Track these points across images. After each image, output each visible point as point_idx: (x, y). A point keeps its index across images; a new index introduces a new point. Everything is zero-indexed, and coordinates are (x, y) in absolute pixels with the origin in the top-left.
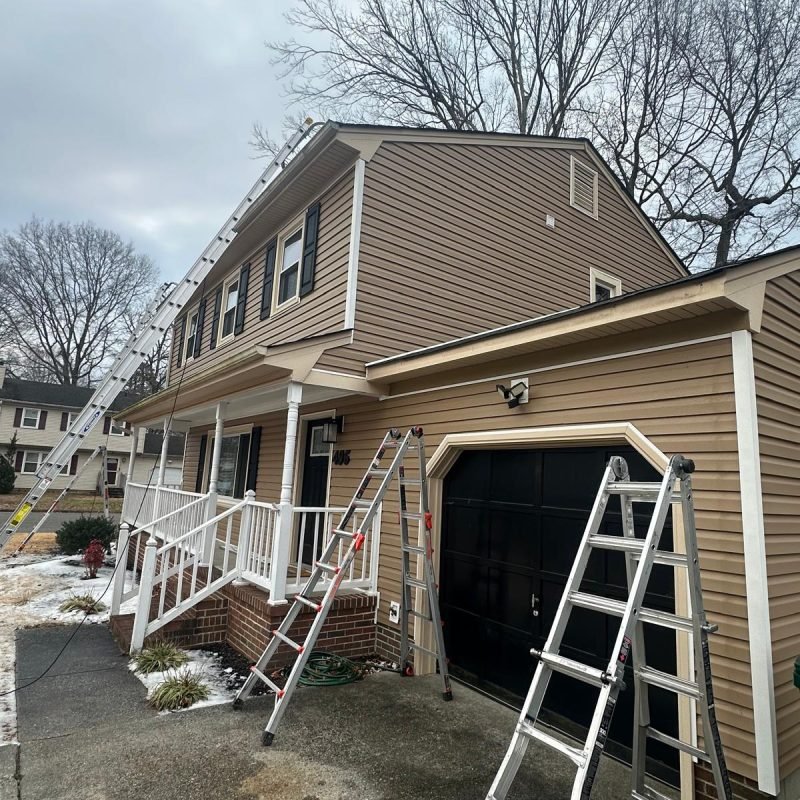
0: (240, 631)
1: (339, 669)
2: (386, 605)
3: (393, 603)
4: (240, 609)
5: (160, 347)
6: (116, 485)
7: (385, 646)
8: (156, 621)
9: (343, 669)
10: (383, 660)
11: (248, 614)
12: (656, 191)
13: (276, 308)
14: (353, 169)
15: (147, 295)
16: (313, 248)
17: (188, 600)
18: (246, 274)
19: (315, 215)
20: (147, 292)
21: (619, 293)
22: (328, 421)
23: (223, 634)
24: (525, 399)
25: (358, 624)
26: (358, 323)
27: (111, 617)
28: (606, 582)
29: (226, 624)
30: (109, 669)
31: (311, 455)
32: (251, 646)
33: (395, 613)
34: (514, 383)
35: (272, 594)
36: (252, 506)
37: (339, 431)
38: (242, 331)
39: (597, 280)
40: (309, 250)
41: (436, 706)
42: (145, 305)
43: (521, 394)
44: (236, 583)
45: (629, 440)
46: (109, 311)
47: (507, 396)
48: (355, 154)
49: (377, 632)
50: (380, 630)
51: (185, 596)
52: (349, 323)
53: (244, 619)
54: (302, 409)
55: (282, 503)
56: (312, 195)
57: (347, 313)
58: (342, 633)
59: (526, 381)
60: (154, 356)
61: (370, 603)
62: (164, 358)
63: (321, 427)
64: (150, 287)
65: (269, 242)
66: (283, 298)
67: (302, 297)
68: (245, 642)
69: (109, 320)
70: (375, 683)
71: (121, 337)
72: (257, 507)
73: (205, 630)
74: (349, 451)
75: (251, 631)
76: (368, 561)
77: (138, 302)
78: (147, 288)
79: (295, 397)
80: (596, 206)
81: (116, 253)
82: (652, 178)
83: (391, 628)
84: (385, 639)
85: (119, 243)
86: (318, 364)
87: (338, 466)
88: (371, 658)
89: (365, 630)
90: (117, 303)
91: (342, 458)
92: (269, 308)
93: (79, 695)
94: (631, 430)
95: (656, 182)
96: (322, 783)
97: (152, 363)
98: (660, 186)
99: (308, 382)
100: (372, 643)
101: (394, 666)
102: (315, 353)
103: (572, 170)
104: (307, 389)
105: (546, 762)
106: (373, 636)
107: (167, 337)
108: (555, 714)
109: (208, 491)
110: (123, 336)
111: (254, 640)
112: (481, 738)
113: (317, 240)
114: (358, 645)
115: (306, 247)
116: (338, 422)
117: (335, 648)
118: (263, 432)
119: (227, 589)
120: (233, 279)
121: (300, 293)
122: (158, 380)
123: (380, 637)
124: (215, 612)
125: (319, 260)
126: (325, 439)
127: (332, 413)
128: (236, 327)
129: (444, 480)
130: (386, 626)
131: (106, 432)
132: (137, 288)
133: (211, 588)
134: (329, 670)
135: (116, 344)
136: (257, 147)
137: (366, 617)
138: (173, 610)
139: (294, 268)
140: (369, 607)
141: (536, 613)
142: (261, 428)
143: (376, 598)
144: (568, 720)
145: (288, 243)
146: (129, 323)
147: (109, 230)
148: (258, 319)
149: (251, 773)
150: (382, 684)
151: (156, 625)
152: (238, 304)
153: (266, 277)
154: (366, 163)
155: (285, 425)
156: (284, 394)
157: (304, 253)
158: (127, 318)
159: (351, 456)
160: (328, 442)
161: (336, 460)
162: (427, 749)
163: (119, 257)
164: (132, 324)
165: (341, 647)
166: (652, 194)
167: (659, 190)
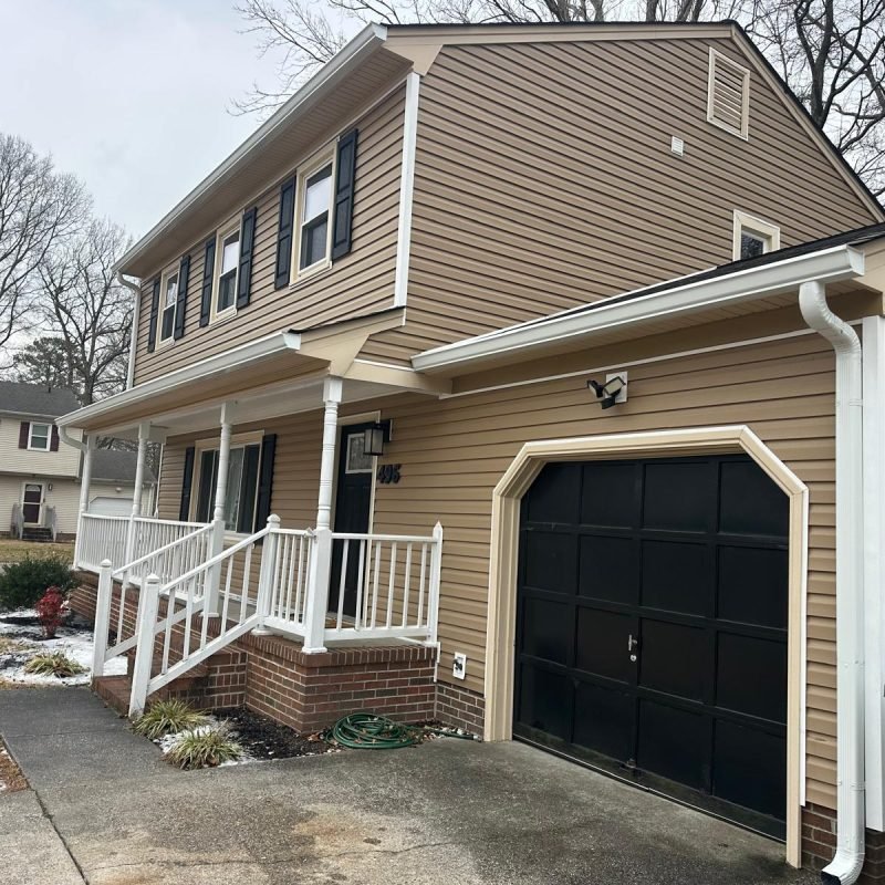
0: (264, 690)
1: (393, 732)
2: (449, 657)
3: (457, 655)
4: (263, 663)
5: (96, 317)
6: (41, 523)
7: (447, 709)
8: (159, 677)
9: (395, 733)
10: (446, 726)
11: (274, 668)
12: (861, 72)
13: (297, 274)
14: (404, 86)
15: (76, 236)
16: (348, 193)
17: (198, 653)
18: (250, 222)
19: (350, 147)
20: (75, 232)
21: (776, 246)
22: (371, 425)
23: (241, 696)
24: (623, 398)
25: (413, 682)
26: (411, 298)
27: (94, 679)
28: (717, 616)
29: (245, 683)
30: (108, 731)
31: (348, 472)
32: (280, 707)
33: (460, 667)
34: (609, 377)
35: (307, 642)
36: (277, 535)
37: (386, 440)
38: (248, 304)
39: (744, 228)
40: (343, 195)
41: (512, 770)
42: (71, 251)
43: (618, 391)
44: (257, 632)
45: (744, 447)
46: (17, 261)
47: (599, 394)
48: (405, 66)
49: (437, 693)
50: (441, 690)
51: (194, 647)
52: (400, 299)
53: (269, 675)
54: (343, 409)
55: (319, 528)
56: (344, 116)
57: (397, 285)
58: (393, 692)
59: (624, 375)
60: (86, 332)
61: (429, 654)
62: (102, 333)
63: (362, 435)
64: (79, 225)
65: (283, 180)
66: (307, 260)
67: (334, 261)
68: (271, 702)
69: (18, 274)
70: (437, 747)
71: (36, 303)
72: (283, 535)
73: (219, 691)
74: (399, 466)
75: (279, 688)
76: (426, 605)
77: (61, 247)
78: (74, 227)
79: (334, 395)
80: (746, 120)
81: (27, 172)
82: (855, 51)
83: (455, 686)
84: (447, 701)
85: (30, 156)
86: (362, 354)
87: (385, 485)
88: (430, 724)
89: (423, 690)
90: (28, 249)
91: (390, 475)
92: (287, 273)
93: (83, 752)
94: (747, 435)
95: (861, 57)
96: (383, 829)
97: (84, 340)
98: (867, 64)
99: (351, 376)
100: (430, 706)
101: (460, 732)
102: (358, 339)
103: (712, 68)
104: (348, 384)
105: (639, 820)
106: (432, 697)
107: (106, 302)
108: (654, 775)
109: (212, 518)
110: (41, 299)
111: (284, 700)
112: (565, 798)
113: (355, 182)
114: (413, 708)
115: (338, 191)
116: (384, 427)
117: (386, 710)
118: (279, 441)
119: (246, 640)
120: (232, 227)
121: (332, 254)
122: (93, 369)
123: (440, 698)
124: (231, 669)
125: (358, 210)
126: (368, 450)
127: (376, 416)
128: (239, 297)
129: (522, 501)
130: (449, 685)
131: (23, 445)
132: (59, 227)
133: (226, 638)
134: (379, 733)
135: (30, 313)
136: (246, 15)
137: (423, 673)
138: (180, 664)
139: (322, 219)
140: (428, 661)
141: (633, 658)
142: (275, 436)
143: (436, 649)
144: (668, 780)
145: (312, 182)
146: (48, 279)
147: (15, 135)
148: (272, 288)
149: (301, 820)
150: (446, 749)
151: (160, 682)
152: (241, 265)
153: (281, 229)
154: (421, 77)
155: (321, 431)
156: (320, 390)
157: (335, 200)
158: (45, 271)
159: (402, 471)
160: (372, 454)
161: (382, 477)
162: (500, 806)
163: (31, 178)
164: (52, 281)
165: (393, 709)
166: (856, 75)
167: (867, 69)
